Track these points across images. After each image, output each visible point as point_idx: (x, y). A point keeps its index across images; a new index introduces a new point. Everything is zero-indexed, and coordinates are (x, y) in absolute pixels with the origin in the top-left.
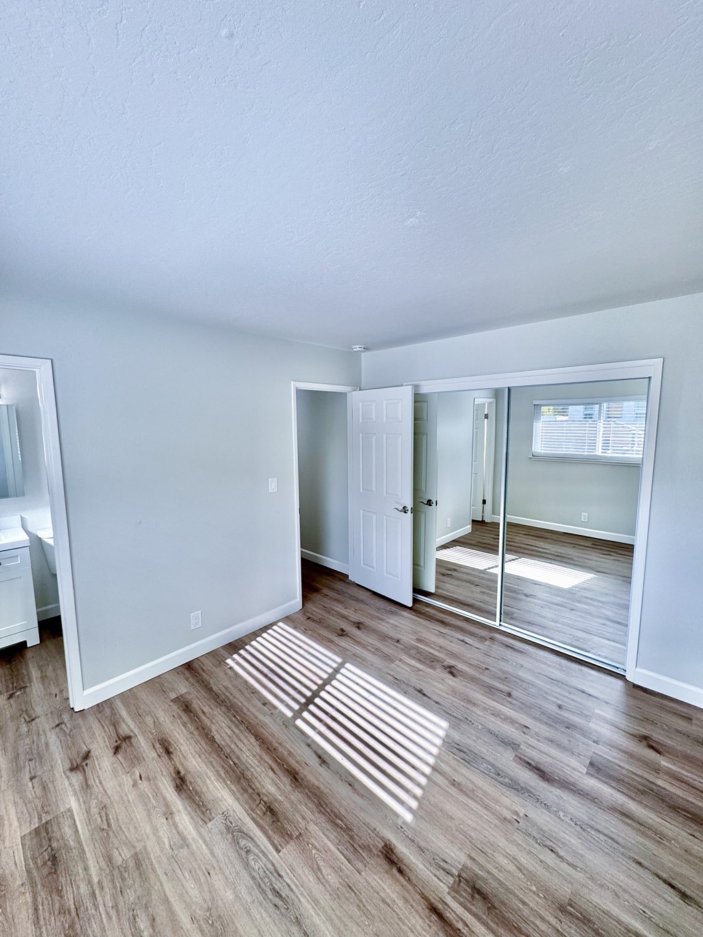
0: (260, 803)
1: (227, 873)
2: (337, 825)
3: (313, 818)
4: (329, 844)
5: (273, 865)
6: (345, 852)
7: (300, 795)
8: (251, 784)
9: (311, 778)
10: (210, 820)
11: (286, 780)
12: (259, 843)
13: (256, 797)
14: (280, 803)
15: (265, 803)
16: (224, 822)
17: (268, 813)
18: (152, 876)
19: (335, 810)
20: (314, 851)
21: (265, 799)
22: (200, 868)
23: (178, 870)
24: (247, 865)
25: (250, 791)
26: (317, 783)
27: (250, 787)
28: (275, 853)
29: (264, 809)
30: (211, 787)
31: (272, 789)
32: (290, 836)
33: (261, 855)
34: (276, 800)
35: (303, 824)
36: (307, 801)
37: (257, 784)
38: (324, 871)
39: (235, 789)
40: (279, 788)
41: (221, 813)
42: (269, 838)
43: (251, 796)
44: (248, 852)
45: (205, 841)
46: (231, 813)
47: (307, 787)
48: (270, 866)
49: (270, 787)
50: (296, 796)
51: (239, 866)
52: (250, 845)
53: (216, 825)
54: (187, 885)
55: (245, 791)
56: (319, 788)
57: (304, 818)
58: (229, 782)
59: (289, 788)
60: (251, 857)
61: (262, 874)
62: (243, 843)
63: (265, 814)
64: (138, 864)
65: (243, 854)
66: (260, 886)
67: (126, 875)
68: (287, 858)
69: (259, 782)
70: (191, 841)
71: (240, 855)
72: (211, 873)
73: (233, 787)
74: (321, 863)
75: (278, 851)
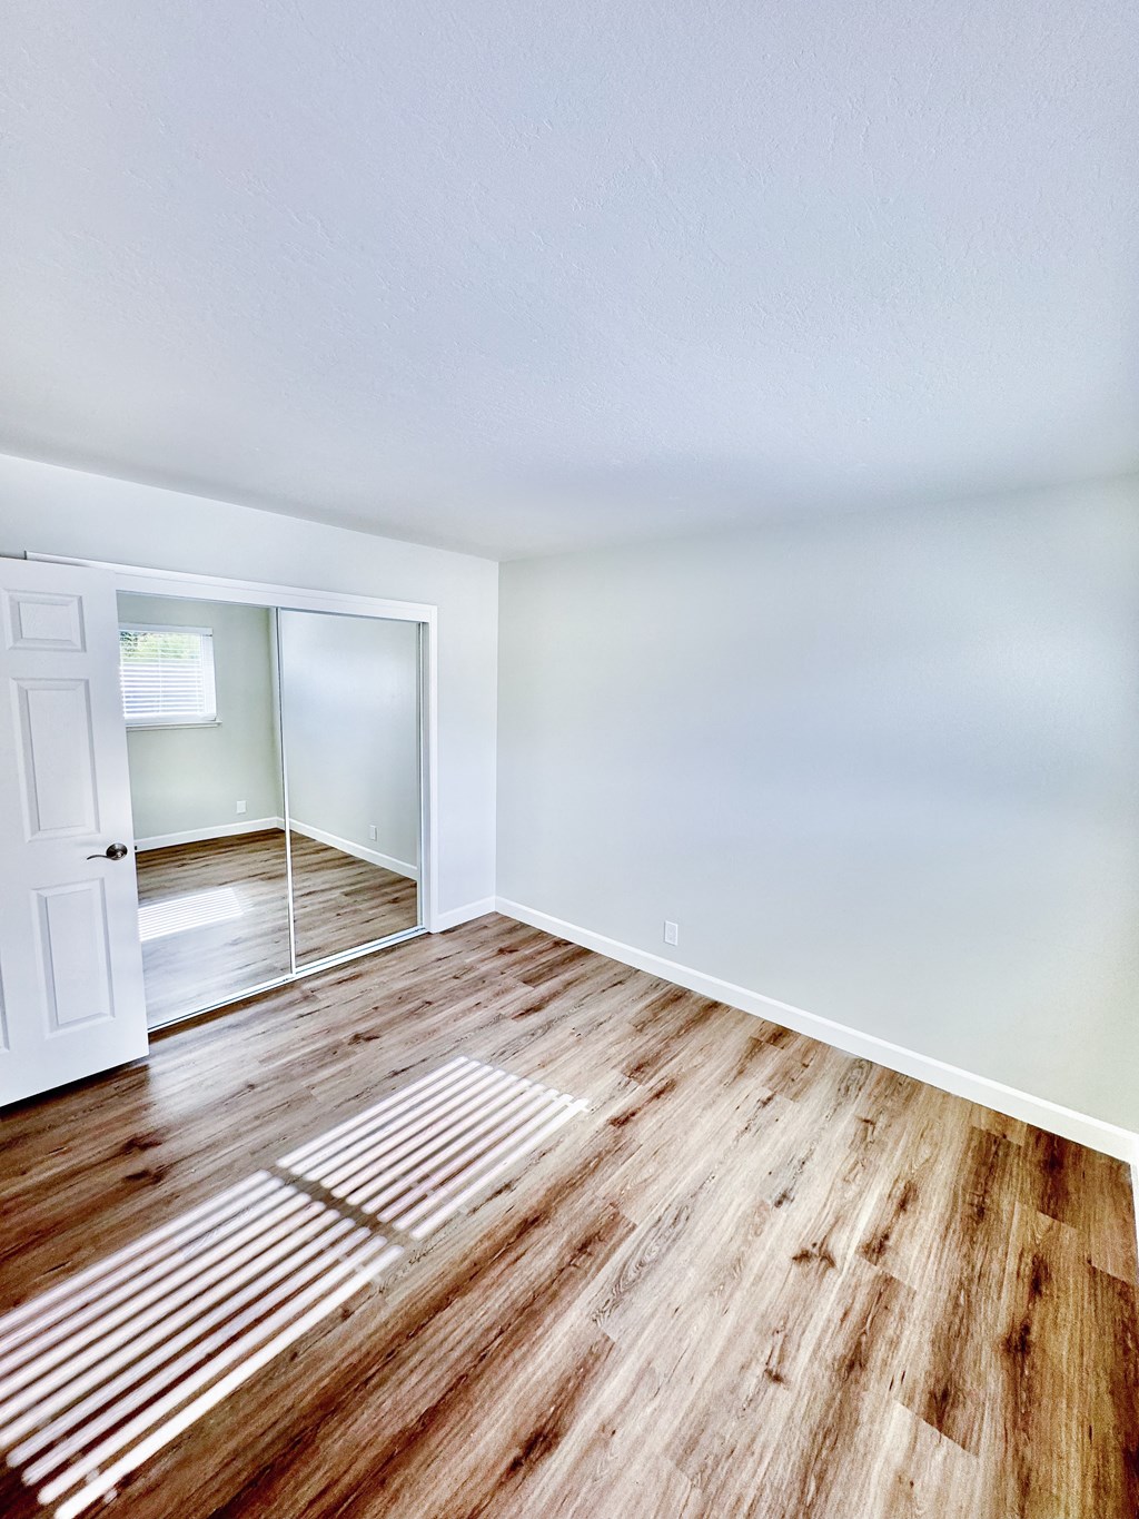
0: (575, 1265)
1: (671, 1284)
2: (596, 1167)
3: (590, 1193)
4: (617, 1173)
5: (650, 1230)
6: (624, 1158)
7: (560, 1211)
8: (542, 1289)
9: (533, 1202)
10: (608, 1339)
11: (536, 1234)
12: (630, 1252)
13: (565, 1275)
14: (572, 1236)
15: (573, 1257)
16: (607, 1314)
17: (588, 1250)
18: (701, 1404)
19: (579, 1168)
20: (628, 1188)
21: (568, 1259)
22: (673, 1327)
23: (684, 1361)
24: (656, 1261)
25: (555, 1287)
26: (542, 1192)
27: (548, 1288)
28: (637, 1230)
29: (584, 1256)
30: (548, 1364)
31: (552, 1252)
32: (615, 1215)
33: (642, 1247)
34: (569, 1242)
35: (598, 1203)
36: (569, 1201)
37: (542, 1279)
38: (646, 1176)
39: (552, 1315)
40: (549, 1243)
41: (594, 1324)
42: (621, 1240)
43: (561, 1286)
44: (641, 1264)
45: (639, 1335)
46: (592, 1308)
47: (548, 1204)
48: (651, 1235)
49: (548, 1257)
50: (562, 1216)
51: (661, 1270)
52: (633, 1264)
53: (612, 1327)
54: (696, 1338)
55: (555, 1294)
56: (549, 1190)
57: (592, 1202)
58: (539, 1332)
59: (550, 1227)
60: (648, 1259)
61: (663, 1240)
62: (632, 1275)
63: (590, 1254)
64: (691, 1446)
65: (645, 1269)
66: (674, 1240)
67: (710, 1462)
68: (639, 1215)
69: (540, 1275)
70: (642, 1360)
71: (648, 1273)
72: (674, 1307)
73: (548, 1321)
74: (639, 1180)
75: (634, 1227)
